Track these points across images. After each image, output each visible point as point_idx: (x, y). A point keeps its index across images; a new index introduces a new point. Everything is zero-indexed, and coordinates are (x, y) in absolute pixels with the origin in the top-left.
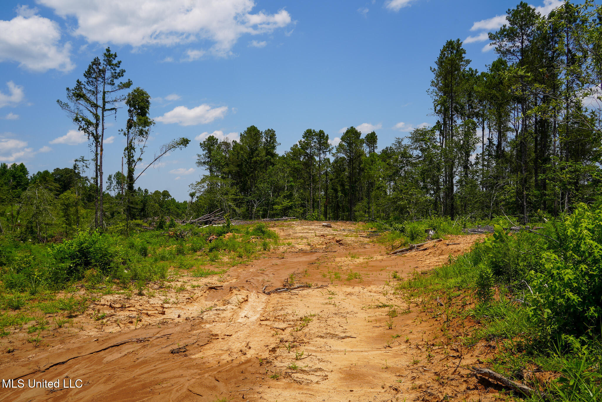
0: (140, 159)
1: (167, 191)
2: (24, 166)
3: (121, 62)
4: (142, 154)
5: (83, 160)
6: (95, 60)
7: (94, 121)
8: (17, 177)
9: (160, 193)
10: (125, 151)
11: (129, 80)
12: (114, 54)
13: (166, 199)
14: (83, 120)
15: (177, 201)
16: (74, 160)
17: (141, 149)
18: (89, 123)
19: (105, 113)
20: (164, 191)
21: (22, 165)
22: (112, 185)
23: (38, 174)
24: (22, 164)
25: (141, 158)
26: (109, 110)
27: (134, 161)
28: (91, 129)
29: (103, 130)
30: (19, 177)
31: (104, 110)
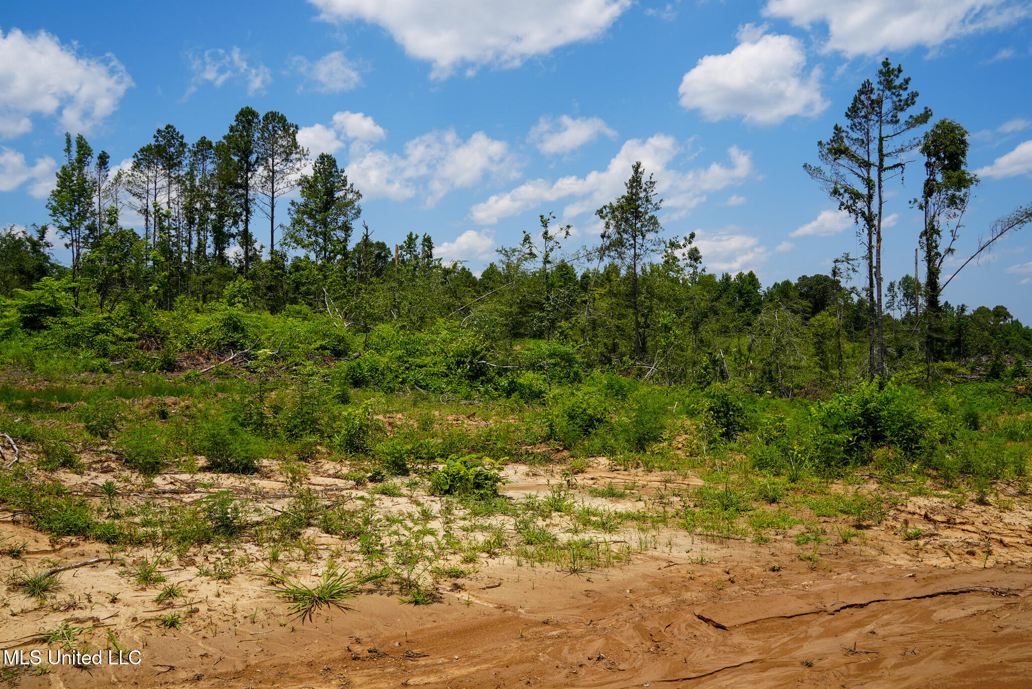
0: (950, 251)
1: (1002, 307)
2: (754, 276)
3: (909, 79)
4: (954, 240)
5: (848, 260)
6: (864, 86)
7: (864, 191)
8: (745, 293)
9: (989, 311)
10: (921, 237)
11: (926, 108)
12: (896, 67)
13: (1002, 323)
14: (845, 191)
15: (1024, 326)
16: (833, 260)
17: (952, 231)
18: (856, 196)
19: (883, 174)
20: (997, 307)
21: (751, 275)
22: (896, 299)
23: (774, 287)
24: (751, 272)
25: (952, 247)
26: (890, 168)
27: (938, 254)
28: (860, 204)
29: (881, 204)
30: (747, 292)
31: (881, 169)
